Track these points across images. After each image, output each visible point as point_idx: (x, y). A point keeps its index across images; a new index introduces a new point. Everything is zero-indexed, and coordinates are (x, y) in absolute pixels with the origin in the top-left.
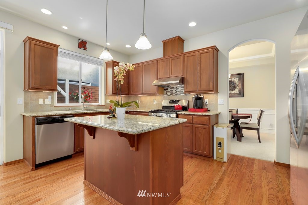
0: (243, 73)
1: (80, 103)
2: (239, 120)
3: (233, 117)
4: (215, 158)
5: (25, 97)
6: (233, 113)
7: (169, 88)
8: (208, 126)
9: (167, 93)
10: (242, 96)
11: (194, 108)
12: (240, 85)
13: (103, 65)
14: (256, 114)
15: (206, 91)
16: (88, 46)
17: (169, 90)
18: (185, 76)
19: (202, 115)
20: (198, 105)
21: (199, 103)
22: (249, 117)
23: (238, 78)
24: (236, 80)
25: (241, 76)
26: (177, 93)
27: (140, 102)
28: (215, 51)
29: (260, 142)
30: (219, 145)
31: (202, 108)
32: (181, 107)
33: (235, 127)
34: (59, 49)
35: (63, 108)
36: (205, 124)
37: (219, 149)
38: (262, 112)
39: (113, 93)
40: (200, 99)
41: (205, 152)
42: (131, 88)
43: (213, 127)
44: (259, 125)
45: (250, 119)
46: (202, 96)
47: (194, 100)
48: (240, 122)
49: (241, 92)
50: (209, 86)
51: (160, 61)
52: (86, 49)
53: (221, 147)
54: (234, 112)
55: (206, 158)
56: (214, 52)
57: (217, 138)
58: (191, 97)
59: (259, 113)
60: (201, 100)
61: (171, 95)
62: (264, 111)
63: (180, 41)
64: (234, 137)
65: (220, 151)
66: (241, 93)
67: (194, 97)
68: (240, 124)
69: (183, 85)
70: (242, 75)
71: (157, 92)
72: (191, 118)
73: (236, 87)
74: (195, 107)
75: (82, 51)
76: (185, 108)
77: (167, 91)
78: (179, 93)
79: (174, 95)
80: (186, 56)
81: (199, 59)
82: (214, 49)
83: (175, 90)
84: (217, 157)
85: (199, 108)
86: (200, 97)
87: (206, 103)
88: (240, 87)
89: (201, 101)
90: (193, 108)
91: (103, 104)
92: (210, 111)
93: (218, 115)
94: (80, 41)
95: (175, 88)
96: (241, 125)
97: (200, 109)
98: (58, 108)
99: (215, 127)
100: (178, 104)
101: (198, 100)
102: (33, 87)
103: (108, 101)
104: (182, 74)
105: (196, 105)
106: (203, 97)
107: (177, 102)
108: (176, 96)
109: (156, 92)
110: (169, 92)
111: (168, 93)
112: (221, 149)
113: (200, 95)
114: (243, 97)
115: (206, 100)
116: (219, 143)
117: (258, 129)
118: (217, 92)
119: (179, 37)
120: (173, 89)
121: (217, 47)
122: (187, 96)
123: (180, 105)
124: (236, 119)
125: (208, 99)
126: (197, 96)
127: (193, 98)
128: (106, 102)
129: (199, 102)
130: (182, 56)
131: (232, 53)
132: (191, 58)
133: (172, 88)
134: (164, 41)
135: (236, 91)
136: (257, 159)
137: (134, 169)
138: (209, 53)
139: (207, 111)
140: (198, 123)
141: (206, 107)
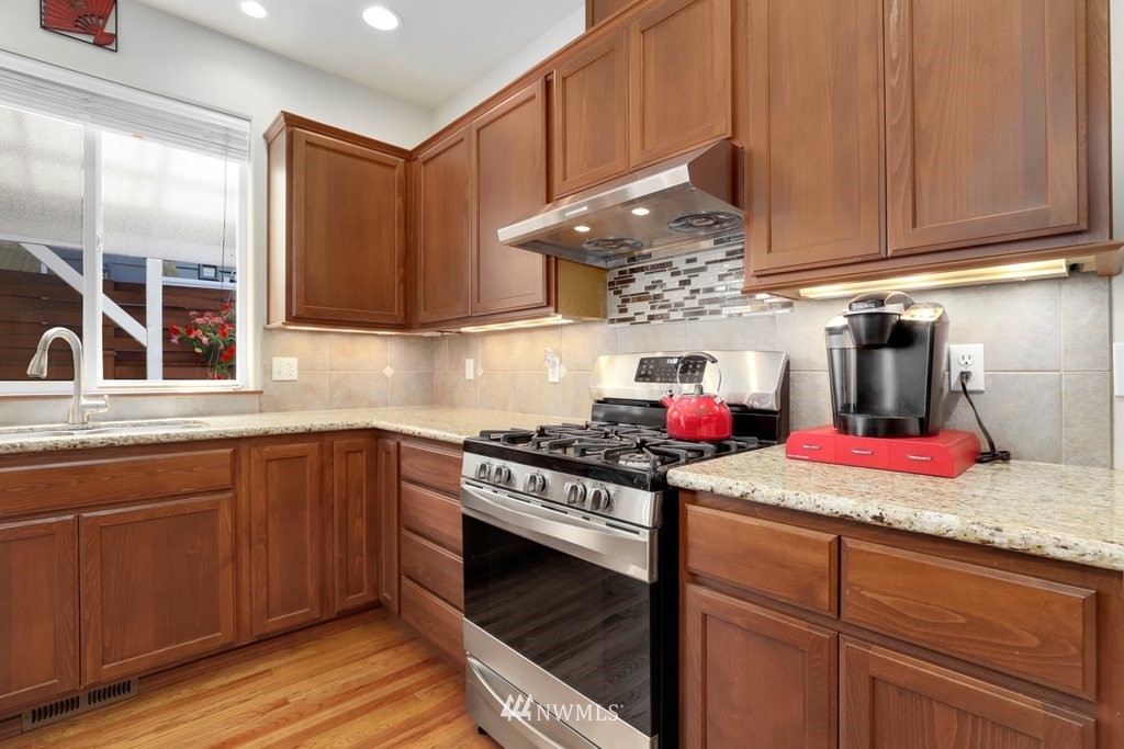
7: (641, 269)
9: (629, 306)
11: (842, 425)
13: (247, 153)
17: (641, 283)
20: (889, 402)
26: (695, 303)
27: (480, 371)
32: (720, 416)
40: (904, 336)
47: (844, 351)
61: (651, 318)
67: (841, 322)
71: (551, 300)
72: (822, 559)
74: (860, 422)
77: (628, 291)
78: (711, 301)
79: (674, 316)
83: (684, 283)
85: (893, 429)
86: (906, 317)
87: (965, 376)
89: (916, 356)
95: (683, 266)
100: (691, 388)
101: (887, 359)
105: (866, 398)
107: (692, 366)
108: (689, 324)
109: (542, 299)
110: (640, 298)
111: (633, 308)
115: (964, 353)
120: (665, 276)
122: (773, 317)
123: (710, 399)
125: (989, 340)
126: (870, 310)
127: (831, 331)
128: (266, 369)
129: (898, 364)
133: (662, 267)
139: (985, 453)
141: (962, 417)
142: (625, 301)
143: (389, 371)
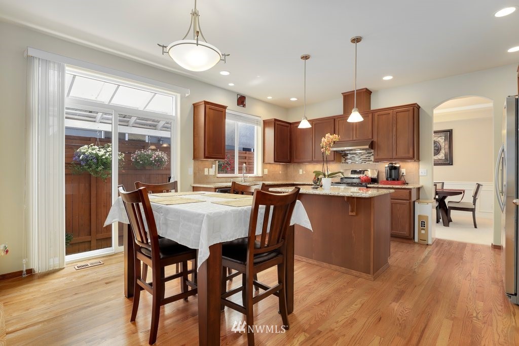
0: (452, 130)
1: (236, 173)
2: (445, 197)
3: (437, 193)
4: (416, 240)
5: (194, 166)
6: (437, 188)
7: (349, 154)
8: (408, 201)
10: (451, 163)
11: (387, 179)
12: (447, 146)
13: (260, 125)
14: (471, 190)
15: (404, 159)
16: (247, 102)
17: (349, 156)
18: (375, 139)
19: (401, 189)
20: (393, 177)
21: (394, 175)
22: (461, 193)
23: (444, 137)
24: (441, 140)
25: (449, 134)
26: (361, 161)
27: (304, 172)
28: (416, 109)
29: (476, 227)
30: (422, 224)
31: (398, 180)
32: (370, 179)
33: (440, 208)
34: (227, 111)
35: (224, 180)
36: (404, 198)
37: (422, 229)
38: (479, 186)
39: (275, 161)
40: (395, 168)
41: (405, 233)
42: (294, 153)
43: (414, 202)
44: (474, 204)
45: (461, 195)
46: (397, 165)
47: (388, 170)
48: (446, 201)
49: (449, 157)
50: (409, 153)
51: (339, 119)
52: (244, 106)
53: (424, 226)
54: (439, 187)
55: (405, 241)
56: (414, 111)
57: (419, 216)
58: (384, 166)
59: (474, 188)
60: (397, 170)
61: (351, 163)
62: (481, 185)
63: (366, 94)
64: (438, 222)
65: (423, 232)
66: (449, 159)
67: (387, 166)
68: (446, 203)
69: (372, 151)
70: (450, 132)
71: (335, 159)
73: (441, 149)
74: (390, 179)
75: (240, 108)
76: (374, 181)
77: (346, 157)
78: (364, 160)
79: (356, 163)
80: (376, 114)
81: (395, 118)
82: (415, 108)
83: (359, 157)
84: (420, 239)
85: (394, 180)
86: (395, 166)
87: (403, 173)
88: (447, 150)
90: (385, 179)
91: (260, 175)
92: (408, 184)
93: (419, 189)
94: (239, 96)
95: (359, 154)
96: (448, 205)
97: (396, 182)
98: (220, 180)
99: (416, 203)
100: (364, 175)
101: (393, 171)
102: (208, 156)
103: (266, 171)
104: (370, 137)
105: (391, 176)
106: (400, 167)
107: (363, 172)
109: (333, 159)
110: (349, 159)
111: (347, 161)
112: (424, 229)
113: (396, 164)
114: (452, 165)
115: (403, 171)
116: (422, 222)
117: (473, 210)
118: (418, 159)
119: (366, 89)
120: (355, 155)
121: (419, 104)
123: (367, 177)
124: (442, 195)
125: (406, 168)
126: (391, 165)
128: (263, 172)
130: (371, 114)
131: (436, 111)
132: (384, 117)
134: (344, 93)
135: (441, 156)
136: (469, 244)
137: (353, 232)
138: (407, 112)
139: (405, 183)
140: (396, 198)
141: (403, 179)
142: (346, 159)
143: (280, 172)
